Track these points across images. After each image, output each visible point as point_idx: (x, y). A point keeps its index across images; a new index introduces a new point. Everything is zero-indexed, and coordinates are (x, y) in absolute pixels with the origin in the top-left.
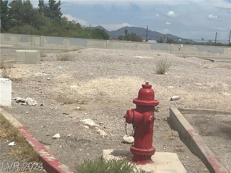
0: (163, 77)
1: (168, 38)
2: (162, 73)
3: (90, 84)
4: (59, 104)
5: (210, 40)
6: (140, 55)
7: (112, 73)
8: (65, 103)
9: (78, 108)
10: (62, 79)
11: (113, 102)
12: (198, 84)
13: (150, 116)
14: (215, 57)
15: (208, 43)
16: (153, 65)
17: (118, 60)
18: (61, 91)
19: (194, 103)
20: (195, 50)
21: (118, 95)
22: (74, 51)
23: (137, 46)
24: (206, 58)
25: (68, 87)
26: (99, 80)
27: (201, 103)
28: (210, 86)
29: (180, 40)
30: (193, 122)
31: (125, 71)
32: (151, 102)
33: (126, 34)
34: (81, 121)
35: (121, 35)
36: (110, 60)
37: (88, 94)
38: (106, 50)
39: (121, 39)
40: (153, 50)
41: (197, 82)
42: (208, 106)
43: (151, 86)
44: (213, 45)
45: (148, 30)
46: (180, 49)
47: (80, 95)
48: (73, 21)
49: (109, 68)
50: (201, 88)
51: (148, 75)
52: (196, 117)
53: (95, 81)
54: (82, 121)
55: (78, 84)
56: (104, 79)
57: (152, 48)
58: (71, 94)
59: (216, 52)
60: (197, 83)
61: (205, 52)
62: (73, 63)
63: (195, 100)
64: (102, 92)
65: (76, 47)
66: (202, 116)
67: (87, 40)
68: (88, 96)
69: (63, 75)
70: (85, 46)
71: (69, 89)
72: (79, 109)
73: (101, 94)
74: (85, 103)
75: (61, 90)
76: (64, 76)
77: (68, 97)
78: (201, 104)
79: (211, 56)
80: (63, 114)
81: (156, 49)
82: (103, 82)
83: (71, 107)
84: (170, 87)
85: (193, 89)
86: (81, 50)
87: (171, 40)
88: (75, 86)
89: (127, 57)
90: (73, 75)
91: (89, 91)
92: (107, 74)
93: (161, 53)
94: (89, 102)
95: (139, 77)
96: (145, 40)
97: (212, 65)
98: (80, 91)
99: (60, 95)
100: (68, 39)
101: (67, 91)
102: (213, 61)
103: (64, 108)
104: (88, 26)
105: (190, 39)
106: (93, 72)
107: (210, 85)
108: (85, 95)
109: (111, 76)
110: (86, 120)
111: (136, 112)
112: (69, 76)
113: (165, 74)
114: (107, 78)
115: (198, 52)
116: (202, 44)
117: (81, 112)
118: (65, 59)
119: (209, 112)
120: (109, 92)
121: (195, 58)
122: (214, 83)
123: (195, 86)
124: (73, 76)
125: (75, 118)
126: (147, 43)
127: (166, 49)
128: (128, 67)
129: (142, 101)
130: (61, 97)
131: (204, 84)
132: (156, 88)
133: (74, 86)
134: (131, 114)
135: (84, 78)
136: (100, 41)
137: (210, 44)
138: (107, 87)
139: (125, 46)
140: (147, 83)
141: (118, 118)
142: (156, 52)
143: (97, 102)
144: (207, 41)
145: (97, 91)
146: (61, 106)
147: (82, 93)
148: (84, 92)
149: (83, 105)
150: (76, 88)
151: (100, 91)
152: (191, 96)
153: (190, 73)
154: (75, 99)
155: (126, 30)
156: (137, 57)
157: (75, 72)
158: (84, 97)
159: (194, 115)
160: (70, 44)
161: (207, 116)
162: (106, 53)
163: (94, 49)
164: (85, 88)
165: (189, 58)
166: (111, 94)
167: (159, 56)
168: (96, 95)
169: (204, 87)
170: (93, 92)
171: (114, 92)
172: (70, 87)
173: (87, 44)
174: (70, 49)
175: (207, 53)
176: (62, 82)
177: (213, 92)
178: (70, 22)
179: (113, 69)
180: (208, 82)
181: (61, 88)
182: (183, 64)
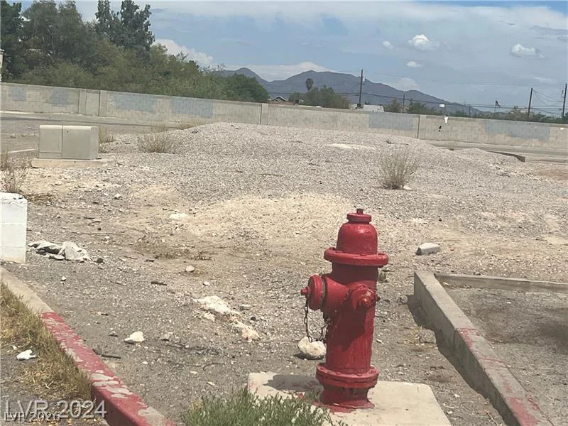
0: (399, 196)
1: (411, 100)
2: (396, 188)
3: (219, 210)
4: (142, 259)
5: (515, 108)
6: (343, 142)
7: (274, 184)
8: (157, 258)
9: (190, 269)
10: (151, 198)
11: (276, 256)
12: (485, 214)
13: (365, 292)
14: (528, 149)
15: (509, 113)
16: (374, 165)
17: (289, 153)
18: (148, 228)
19: (474, 262)
20: (479, 130)
21: (288, 240)
22: (182, 128)
23: (335, 119)
24: (506, 150)
25: (164, 218)
26: (242, 200)
27: (492, 262)
28: (514, 221)
29: (443, 106)
30: (472, 308)
31: (304, 180)
32: (369, 257)
33: (309, 88)
34: (196, 301)
35: (298, 91)
36: (269, 152)
37: (213, 234)
38: (259, 127)
39: (297, 102)
40: (375, 130)
41: (483, 211)
42: (508, 269)
43: (371, 217)
44: (523, 119)
45: (364, 80)
46: (440, 128)
47: (196, 237)
48: (179, 55)
49: (266, 172)
50: (491, 224)
51: (362, 190)
52: (479, 297)
53: (231, 203)
54: (199, 300)
55: (190, 210)
56: (255, 199)
57: (373, 125)
58: (171, 235)
59: (530, 137)
60: (482, 213)
61: (502, 136)
62: (178, 159)
63: (478, 253)
64: (248, 230)
65: (187, 119)
66: (495, 295)
67: (213, 102)
68: (214, 241)
69: (154, 186)
70: (209, 118)
71: (168, 221)
72: (192, 272)
73: (246, 235)
74: (207, 256)
75: (147, 224)
76: (156, 190)
77: (163, 241)
78: (492, 265)
79: (518, 147)
80: (152, 283)
81: (383, 127)
82: (252, 206)
83: (172, 266)
84: (415, 220)
85: (471, 227)
86: (198, 127)
87: (418, 106)
88: (183, 215)
89: (311, 146)
90: (179, 188)
91: (216, 228)
92: (261, 187)
93: (394, 138)
94: (217, 254)
95: (339, 194)
96: (356, 106)
97: (519, 168)
98: (194, 227)
99: (145, 236)
100: (167, 98)
101: (163, 226)
102: (522, 159)
103: (154, 269)
104: (217, 67)
105: (467, 104)
106: (227, 181)
107: (514, 217)
108: (207, 238)
109: (270, 192)
110: (207, 299)
111: (331, 280)
112: (169, 190)
113: (403, 189)
114: (261, 197)
115: (487, 136)
116: (495, 116)
117: (197, 278)
118: (158, 150)
119: (512, 285)
120: (265, 230)
121: (479, 150)
122: (523, 214)
123: (478, 220)
124: (178, 190)
125: (181, 294)
126: (360, 112)
127: (408, 129)
128: (313, 171)
129: (347, 254)
130: (147, 242)
131: (499, 214)
132: (382, 223)
133: (180, 216)
134: (320, 285)
135: (204, 195)
136: (245, 107)
137: (514, 116)
138: (261, 218)
139: (306, 119)
140: (360, 211)
141: (287, 296)
142: (382, 136)
143: (235, 256)
144: (509, 110)
145: (236, 229)
146: (147, 263)
147: (198, 232)
148: (204, 230)
149: (200, 262)
150: (183, 220)
151: (243, 227)
152: (468, 245)
153: (466, 188)
154: (182, 248)
155: (309, 79)
156: (335, 145)
157: (182, 179)
158: (203, 241)
159: (475, 291)
160: (171, 111)
161: (505, 293)
162: (259, 136)
163: (231, 124)
164: (207, 221)
165: (464, 150)
166: (271, 237)
167: (388, 145)
168: (233, 238)
169: (500, 223)
170: (225, 232)
171: (279, 231)
172: (170, 217)
173: (214, 113)
174: (172, 124)
175: (508, 138)
176: (151, 206)
177: (522, 236)
178: (172, 57)
179: (277, 176)
180: (511, 210)
181: (147, 220)
182: (448, 166)
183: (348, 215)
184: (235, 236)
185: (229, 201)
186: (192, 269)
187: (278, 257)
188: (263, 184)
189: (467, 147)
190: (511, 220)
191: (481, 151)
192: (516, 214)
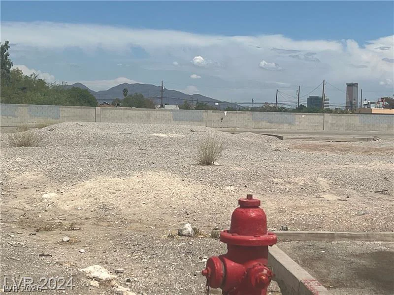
1: (197, 101)
3: (81, 189)
4: (26, 233)
5: (266, 103)
6: (160, 132)
7: (122, 167)
8: (38, 231)
9: (66, 239)
10: (25, 182)
11: (131, 222)
12: (276, 180)
13: (262, 270)
14: (282, 130)
15: (262, 107)
16: (186, 148)
17: (123, 142)
18: (27, 206)
19: (280, 218)
20: (248, 119)
21: (137, 209)
22: (40, 127)
23: (148, 116)
24: (268, 132)
25: (38, 198)
26: (98, 181)
27: (293, 217)
28: (297, 184)
29: (217, 104)
30: (298, 258)
31: (140, 162)
33: (125, 95)
34: (81, 270)
35: (118, 98)
36: (109, 142)
37: (79, 209)
38: (97, 124)
39: (118, 105)
40: (177, 122)
41: (274, 178)
42: (306, 222)
44: (272, 110)
45: (164, 88)
46: (222, 119)
47: (65, 211)
48: (32, 75)
49: (111, 157)
50: (282, 187)
51: (184, 167)
52: (299, 248)
53: (90, 183)
54: (84, 270)
55: (58, 190)
56: (108, 178)
57: (175, 119)
58: (46, 211)
59: (282, 123)
60: (274, 180)
61: (264, 123)
62: (41, 151)
63: (281, 211)
64: (106, 204)
65: (42, 121)
66: (310, 245)
67: (60, 107)
68: (80, 214)
69: (27, 173)
70: (58, 119)
71: (42, 200)
72: (68, 241)
73: (104, 207)
74: (77, 227)
75: (25, 204)
76: (29, 176)
77: (40, 216)
78: (293, 219)
79: (275, 129)
80: (40, 255)
81: (182, 120)
82: (107, 184)
83: (51, 238)
84: (229, 188)
85: (268, 191)
86: (52, 127)
87: (202, 104)
88: (53, 194)
89: (139, 137)
90: (47, 173)
91: (80, 203)
92: (110, 169)
93: (194, 128)
94: (83, 226)
95: (169, 171)
96: (160, 106)
97: (281, 144)
98: (63, 203)
99: (25, 214)
100: (26, 106)
101: (38, 204)
102: (281, 138)
103: (38, 241)
104: (61, 83)
105: (233, 102)
106: (83, 166)
107: (296, 181)
108: (74, 211)
109: (117, 173)
110: (90, 268)
111: (229, 261)
112: (39, 175)
113: (214, 165)
114: (112, 177)
115: (254, 123)
116: (254, 110)
117: (73, 246)
118: (25, 144)
120: (119, 203)
121: (251, 133)
122: (303, 178)
123: (272, 185)
124: (46, 175)
125: (68, 265)
126: (162, 110)
127: (200, 120)
128: (144, 155)
129: (242, 236)
130: (28, 218)
131: (286, 180)
133: (50, 195)
135: (67, 178)
136: (83, 110)
137: (266, 109)
138: (114, 193)
139: (128, 117)
140: (250, 197)
141: (149, 257)
142: (186, 126)
143: (99, 225)
144: (262, 105)
145: (97, 203)
146: (31, 237)
147: (66, 207)
148: (71, 206)
149: (73, 232)
150: (54, 198)
151: (101, 201)
152: (272, 205)
153: (256, 161)
154: (56, 221)
155: (125, 89)
156: (155, 134)
157: (49, 167)
158: (71, 215)
159: (294, 243)
160: (28, 115)
161: (317, 243)
162: (99, 131)
163: (76, 122)
164: (73, 198)
165: (241, 133)
166: (124, 208)
167: (192, 133)
168: (95, 210)
169: (288, 186)
170: (88, 206)
171: (129, 203)
172: (43, 197)
173: (61, 115)
174: (30, 124)
175: (268, 124)
176: (26, 188)
177: (306, 195)
178: (26, 77)
179: (120, 160)
180: (293, 176)
181: (25, 200)
182: (237, 146)
183: (239, 201)
184: (96, 209)
185: (88, 181)
186: (68, 239)
187: (132, 224)
188: (111, 166)
189: (243, 132)
190: (295, 184)
191: (253, 134)
192: (297, 179)
